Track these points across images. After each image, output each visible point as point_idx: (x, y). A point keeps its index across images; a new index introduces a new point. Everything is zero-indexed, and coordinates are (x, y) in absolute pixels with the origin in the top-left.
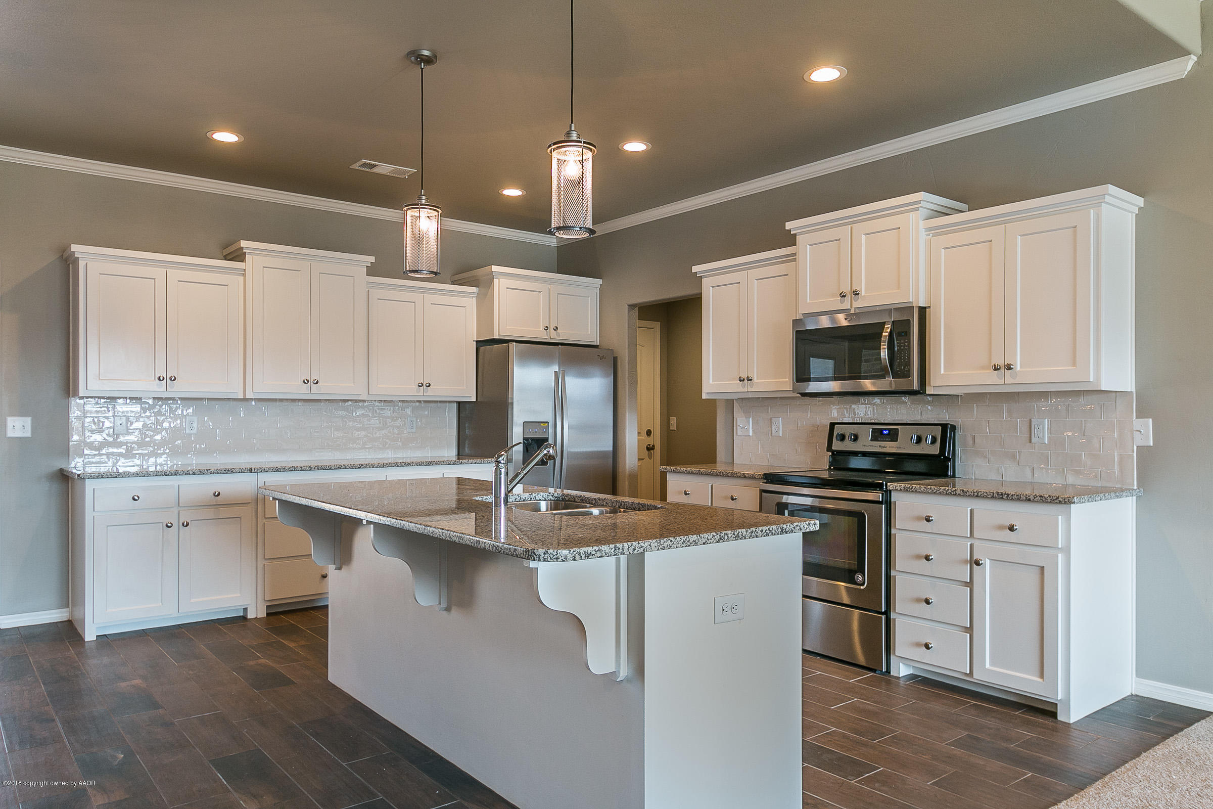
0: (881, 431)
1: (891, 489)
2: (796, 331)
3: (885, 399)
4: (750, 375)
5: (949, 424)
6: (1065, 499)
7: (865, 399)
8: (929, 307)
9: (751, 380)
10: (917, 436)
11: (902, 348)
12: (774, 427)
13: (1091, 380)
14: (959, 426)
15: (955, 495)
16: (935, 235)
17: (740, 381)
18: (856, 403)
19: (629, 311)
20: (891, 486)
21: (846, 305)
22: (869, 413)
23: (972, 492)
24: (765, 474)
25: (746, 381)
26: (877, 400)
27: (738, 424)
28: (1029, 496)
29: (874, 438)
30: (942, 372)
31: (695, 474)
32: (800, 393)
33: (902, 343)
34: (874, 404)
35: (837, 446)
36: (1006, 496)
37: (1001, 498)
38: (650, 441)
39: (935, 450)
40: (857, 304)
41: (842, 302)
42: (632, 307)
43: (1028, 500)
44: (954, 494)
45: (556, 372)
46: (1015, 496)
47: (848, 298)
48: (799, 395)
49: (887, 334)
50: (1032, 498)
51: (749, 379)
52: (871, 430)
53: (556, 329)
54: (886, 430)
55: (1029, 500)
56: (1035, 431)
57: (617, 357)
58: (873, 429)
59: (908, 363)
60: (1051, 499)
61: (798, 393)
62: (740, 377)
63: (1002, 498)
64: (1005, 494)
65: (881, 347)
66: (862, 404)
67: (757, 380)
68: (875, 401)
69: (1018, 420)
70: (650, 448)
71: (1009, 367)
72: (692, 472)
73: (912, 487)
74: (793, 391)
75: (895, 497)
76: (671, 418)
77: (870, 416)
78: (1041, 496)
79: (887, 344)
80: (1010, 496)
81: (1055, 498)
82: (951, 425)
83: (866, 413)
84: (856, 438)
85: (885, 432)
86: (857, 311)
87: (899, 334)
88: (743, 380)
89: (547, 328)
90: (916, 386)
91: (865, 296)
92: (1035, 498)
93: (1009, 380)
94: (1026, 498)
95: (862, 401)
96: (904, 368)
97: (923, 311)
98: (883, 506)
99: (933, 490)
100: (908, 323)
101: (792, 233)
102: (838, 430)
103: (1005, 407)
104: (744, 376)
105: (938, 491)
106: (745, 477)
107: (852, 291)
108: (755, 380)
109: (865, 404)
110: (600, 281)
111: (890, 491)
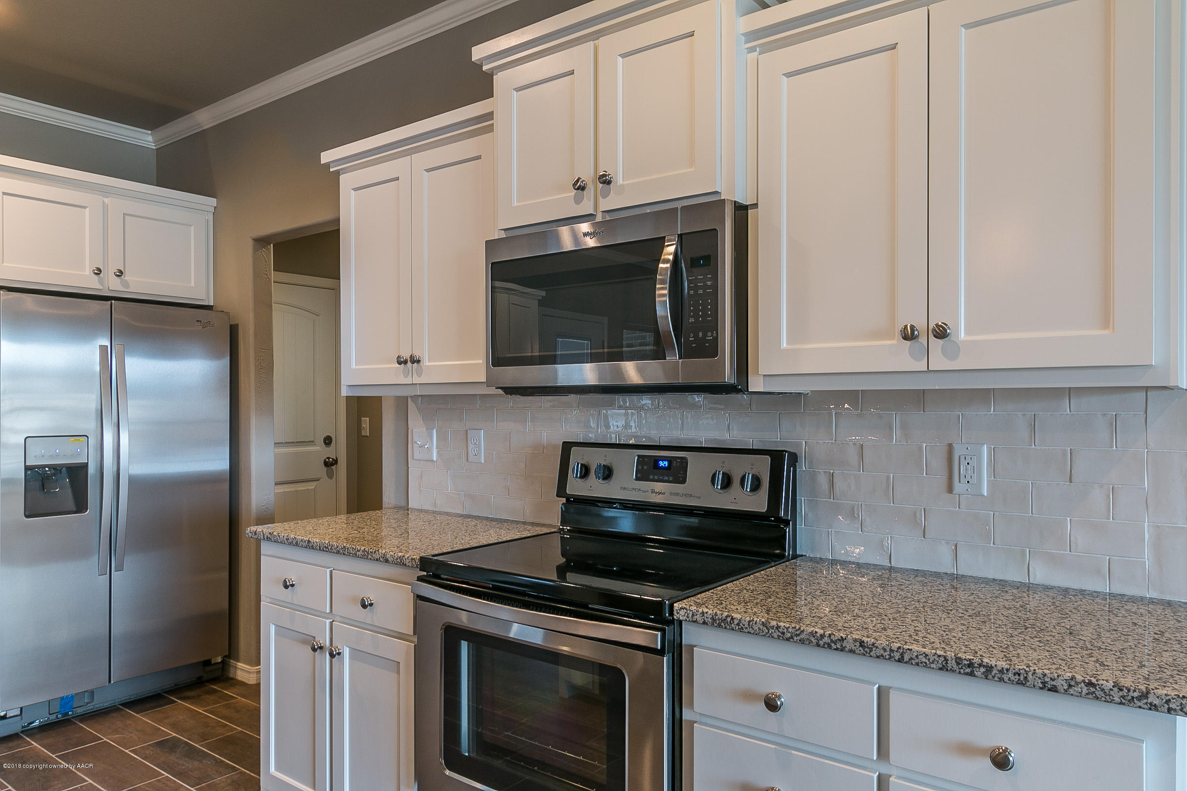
0: (656, 460)
1: (681, 618)
2: (492, 264)
3: (661, 399)
4: (417, 354)
5: (786, 451)
6: (1168, 702)
7: (628, 399)
8: (755, 206)
9: (418, 361)
10: (723, 473)
11: (701, 292)
12: (471, 446)
13: (1153, 364)
14: (802, 453)
15: (842, 649)
16: (766, 49)
17: (400, 363)
18: (611, 405)
19: (255, 250)
20: (682, 612)
21: (587, 207)
22: (632, 424)
23: (885, 650)
24: (422, 559)
25: (409, 364)
26: (646, 400)
27: (415, 440)
28: (1052, 679)
29: (642, 476)
30: (784, 345)
31: (302, 547)
32: (501, 388)
33: (701, 281)
34: (642, 408)
35: (576, 487)
36: (982, 670)
37: (966, 674)
38: (330, 453)
39: (759, 503)
40: (607, 204)
41: (578, 200)
42: (261, 242)
43: (1049, 690)
44: (837, 649)
45: (103, 348)
46: (1010, 675)
47: (590, 192)
48: (500, 392)
49: (668, 265)
50: (1060, 684)
51: (415, 361)
52: (636, 458)
53: (120, 274)
54: (664, 459)
55: (1054, 689)
56: (961, 469)
57: (238, 325)
58: (639, 456)
59: (714, 325)
60: (1123, 697)
61: (497, 388)
62: (399, 357)
63: (972, 674)
64: (980, 665)
65: (657, 292)
66: (620, 407)
67: (429, 362)
68: (644, 402)
69: (925, 445)
70: (330, 464)
71: (941, 333)
72: (297, 543)
73: (732, 619)
74: (488, 383)
75: (690, 635)
76: (362, 418)
77: (634, 430)
78: (1090, 684)
79: (668, 285)
80: (994, 672)
81: (1136, 694)
82: (790, 453)
83: (627, 426)
84: (607, 473)
85: (661, 464)
86: (608, 218)
87: (694, 263)
88: (405, 362)
89: (97, 273)
90: (728, 376)
91: (622, 186)
92: (1070, 686)
93: (938, 362)
94: (1044, 683)
95: (619, 402)
96: (705, 335)
97: (741, 210)
98: (665, 658)
99: (783, 633)
100: (713, 234)
101: (485, 68)
102: (577, 457)
103: (896, 419)
104: (406, 355)
105: (797, 635)
106: (387, 561)
107: (598, 177)
108: (426, 363)
109: (626, 408)
110: (213, 201)
111: (680, 622)
